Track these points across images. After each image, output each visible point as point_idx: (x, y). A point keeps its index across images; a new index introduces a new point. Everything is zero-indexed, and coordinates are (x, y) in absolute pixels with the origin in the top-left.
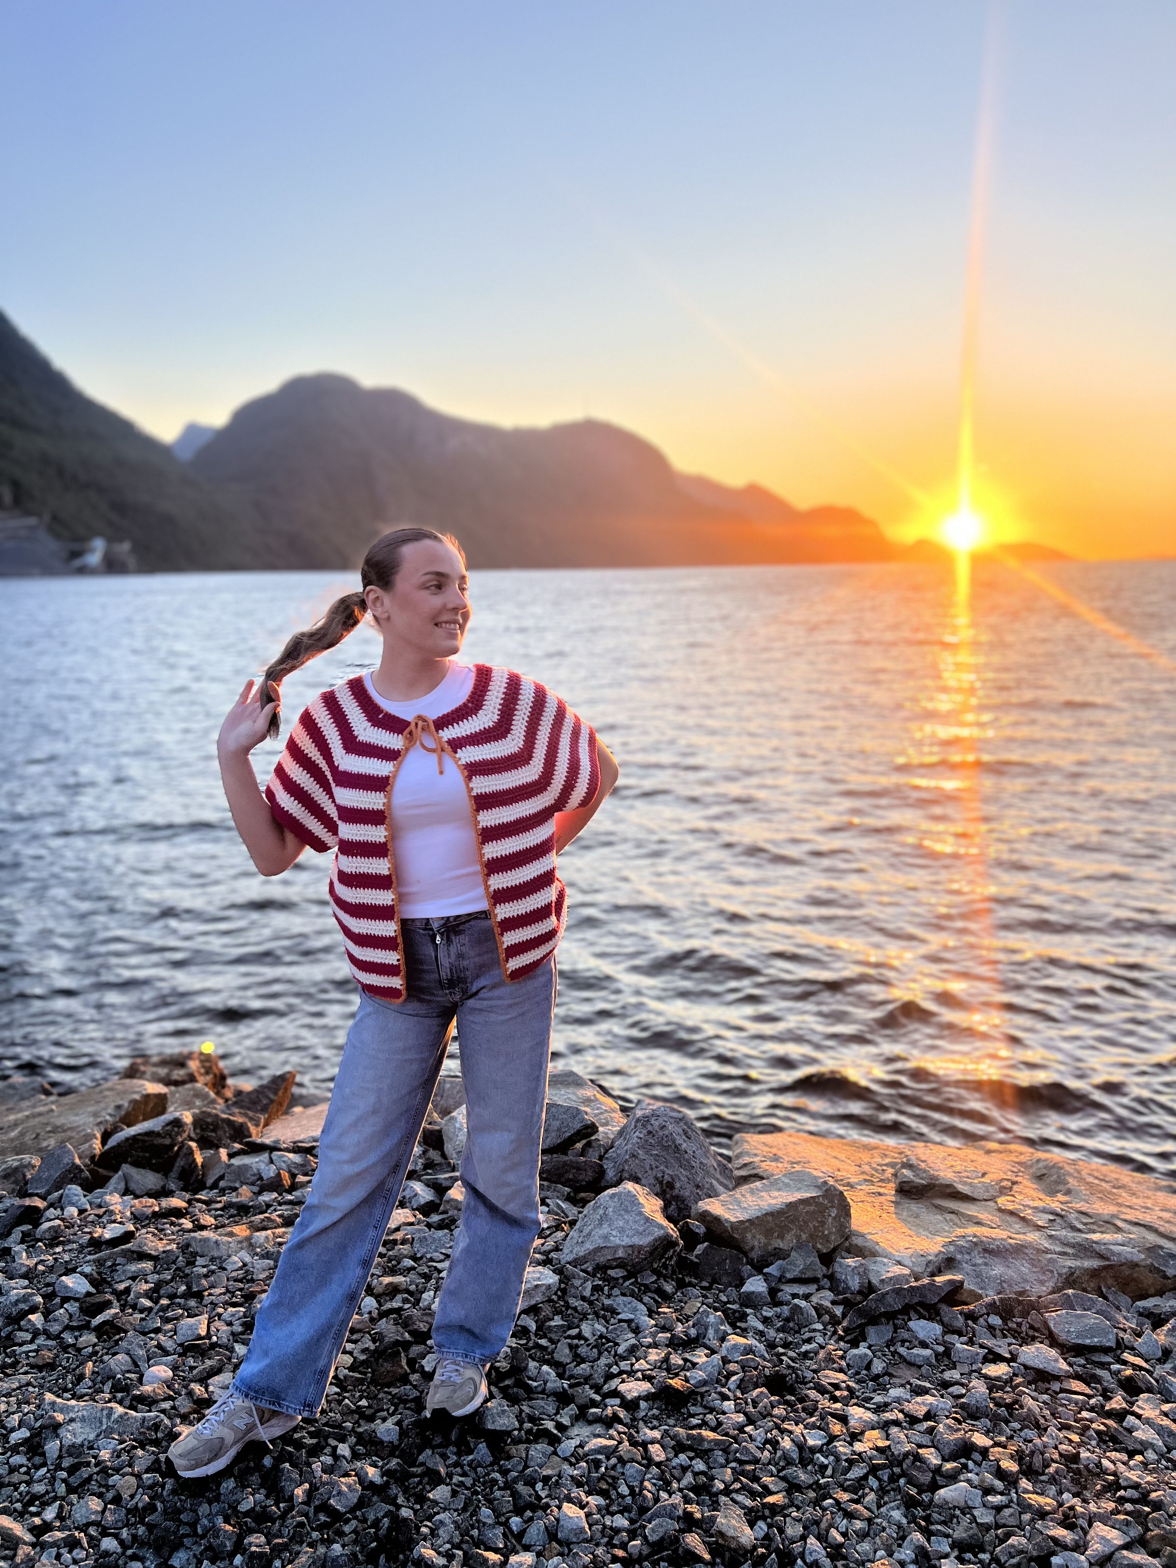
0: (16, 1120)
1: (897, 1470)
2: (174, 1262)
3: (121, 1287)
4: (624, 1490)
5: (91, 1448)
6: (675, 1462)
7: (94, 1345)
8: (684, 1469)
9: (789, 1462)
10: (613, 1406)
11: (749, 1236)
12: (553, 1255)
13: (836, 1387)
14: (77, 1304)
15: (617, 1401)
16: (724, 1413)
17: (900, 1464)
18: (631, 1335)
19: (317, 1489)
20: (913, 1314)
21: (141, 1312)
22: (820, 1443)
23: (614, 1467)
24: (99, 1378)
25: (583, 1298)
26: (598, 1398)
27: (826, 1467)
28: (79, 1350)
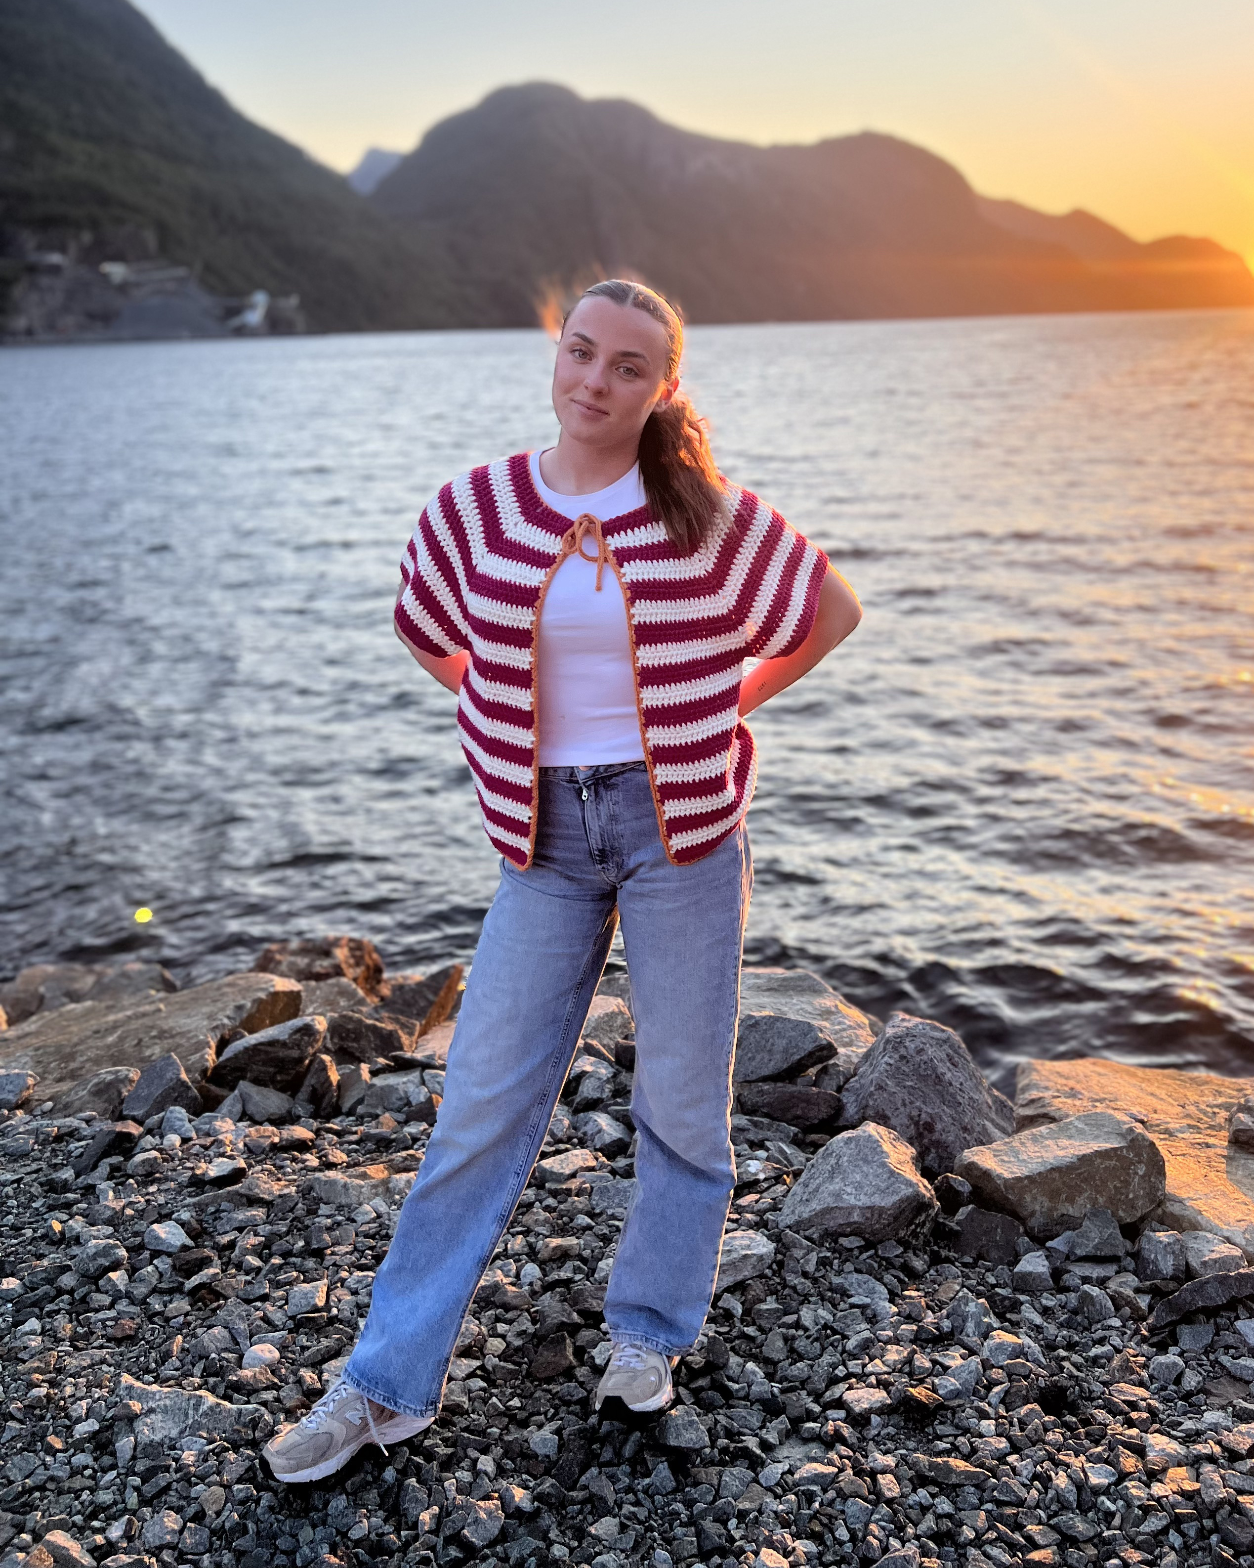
0: (115, 1022)
1: (1208, 1523)
2: (292, 1210)
3: (225, 1239)
4: (842, 1533)
5: (173, 1448)
6: (913, 1499)
7: (187, 1314)
8: (924, 1509)
9: (1064, 1506)
10: (835, 1422)
11: (1028, 1198)
12: (768, 1216)
13: (1133, 1405)
14: (169, 1260)
15: (842, 1414)
16: (981, 1436)
17: (1212, 1515)
18: (864, 1326)
19: (449, 1514)
20: (1241, 1310)
21: (247, 1274)
22: (1106, 1481)
23: (831, 1504)
24: (189, 1357)
25: (805, 1275)
26: (817, 1409)
27: (1110, 1515)
28: (167, 1320)
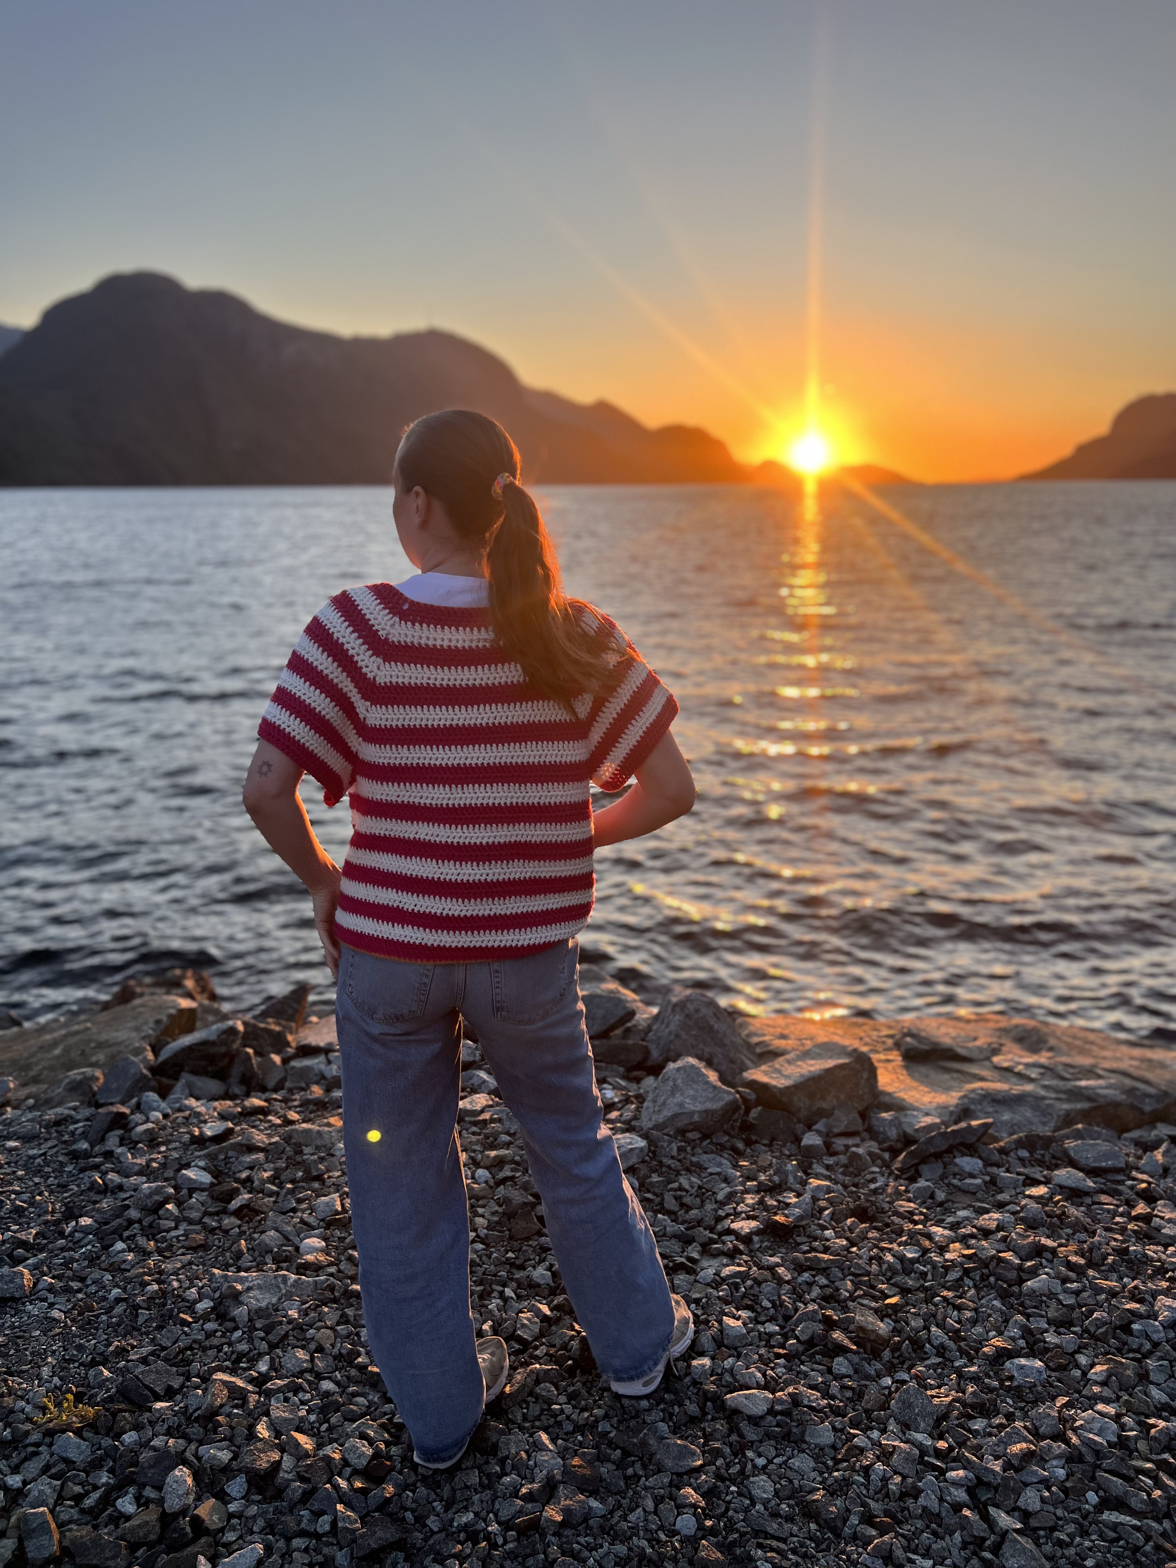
1: (985, 1271)
2: (283, 1152)
3: (242, 1176)
4: (766, 1304)
5: (277, 1310)
6: (800, 1279)
7: (239, 1227)
8: (810, 1284)
9: (895, 1273)
10: (730, 1242)
11: (795, 1099)
12: (633, 1123)
13: (912, 1213)
14: (206, 1193)
15: (733, 1238)
16: (827, 1240)
17: (987, 1266)
18: (724, 1185)
19: (500, 1325)
20: (956, 1153)
21: (270, 1196)
22: (916, 1255)
23: (751, 1287)
24: (257, 1253)
25: (673, 1157)
26: (716, 1237)
27: (926, 1274)
28: (226, 1232)
